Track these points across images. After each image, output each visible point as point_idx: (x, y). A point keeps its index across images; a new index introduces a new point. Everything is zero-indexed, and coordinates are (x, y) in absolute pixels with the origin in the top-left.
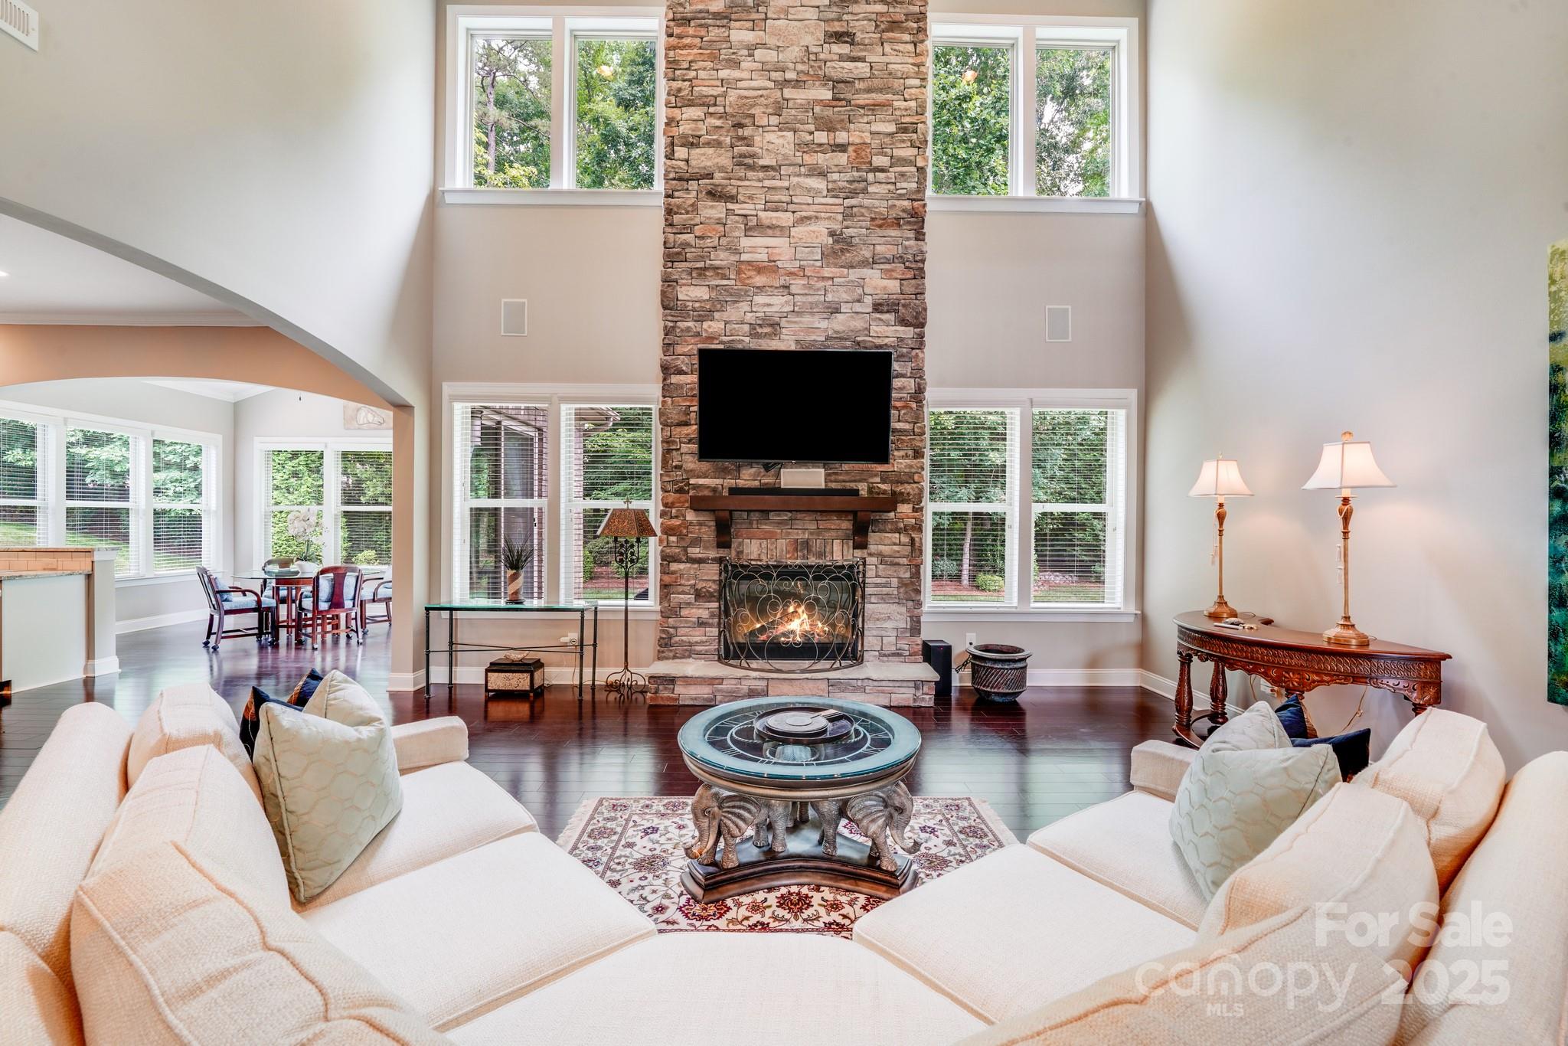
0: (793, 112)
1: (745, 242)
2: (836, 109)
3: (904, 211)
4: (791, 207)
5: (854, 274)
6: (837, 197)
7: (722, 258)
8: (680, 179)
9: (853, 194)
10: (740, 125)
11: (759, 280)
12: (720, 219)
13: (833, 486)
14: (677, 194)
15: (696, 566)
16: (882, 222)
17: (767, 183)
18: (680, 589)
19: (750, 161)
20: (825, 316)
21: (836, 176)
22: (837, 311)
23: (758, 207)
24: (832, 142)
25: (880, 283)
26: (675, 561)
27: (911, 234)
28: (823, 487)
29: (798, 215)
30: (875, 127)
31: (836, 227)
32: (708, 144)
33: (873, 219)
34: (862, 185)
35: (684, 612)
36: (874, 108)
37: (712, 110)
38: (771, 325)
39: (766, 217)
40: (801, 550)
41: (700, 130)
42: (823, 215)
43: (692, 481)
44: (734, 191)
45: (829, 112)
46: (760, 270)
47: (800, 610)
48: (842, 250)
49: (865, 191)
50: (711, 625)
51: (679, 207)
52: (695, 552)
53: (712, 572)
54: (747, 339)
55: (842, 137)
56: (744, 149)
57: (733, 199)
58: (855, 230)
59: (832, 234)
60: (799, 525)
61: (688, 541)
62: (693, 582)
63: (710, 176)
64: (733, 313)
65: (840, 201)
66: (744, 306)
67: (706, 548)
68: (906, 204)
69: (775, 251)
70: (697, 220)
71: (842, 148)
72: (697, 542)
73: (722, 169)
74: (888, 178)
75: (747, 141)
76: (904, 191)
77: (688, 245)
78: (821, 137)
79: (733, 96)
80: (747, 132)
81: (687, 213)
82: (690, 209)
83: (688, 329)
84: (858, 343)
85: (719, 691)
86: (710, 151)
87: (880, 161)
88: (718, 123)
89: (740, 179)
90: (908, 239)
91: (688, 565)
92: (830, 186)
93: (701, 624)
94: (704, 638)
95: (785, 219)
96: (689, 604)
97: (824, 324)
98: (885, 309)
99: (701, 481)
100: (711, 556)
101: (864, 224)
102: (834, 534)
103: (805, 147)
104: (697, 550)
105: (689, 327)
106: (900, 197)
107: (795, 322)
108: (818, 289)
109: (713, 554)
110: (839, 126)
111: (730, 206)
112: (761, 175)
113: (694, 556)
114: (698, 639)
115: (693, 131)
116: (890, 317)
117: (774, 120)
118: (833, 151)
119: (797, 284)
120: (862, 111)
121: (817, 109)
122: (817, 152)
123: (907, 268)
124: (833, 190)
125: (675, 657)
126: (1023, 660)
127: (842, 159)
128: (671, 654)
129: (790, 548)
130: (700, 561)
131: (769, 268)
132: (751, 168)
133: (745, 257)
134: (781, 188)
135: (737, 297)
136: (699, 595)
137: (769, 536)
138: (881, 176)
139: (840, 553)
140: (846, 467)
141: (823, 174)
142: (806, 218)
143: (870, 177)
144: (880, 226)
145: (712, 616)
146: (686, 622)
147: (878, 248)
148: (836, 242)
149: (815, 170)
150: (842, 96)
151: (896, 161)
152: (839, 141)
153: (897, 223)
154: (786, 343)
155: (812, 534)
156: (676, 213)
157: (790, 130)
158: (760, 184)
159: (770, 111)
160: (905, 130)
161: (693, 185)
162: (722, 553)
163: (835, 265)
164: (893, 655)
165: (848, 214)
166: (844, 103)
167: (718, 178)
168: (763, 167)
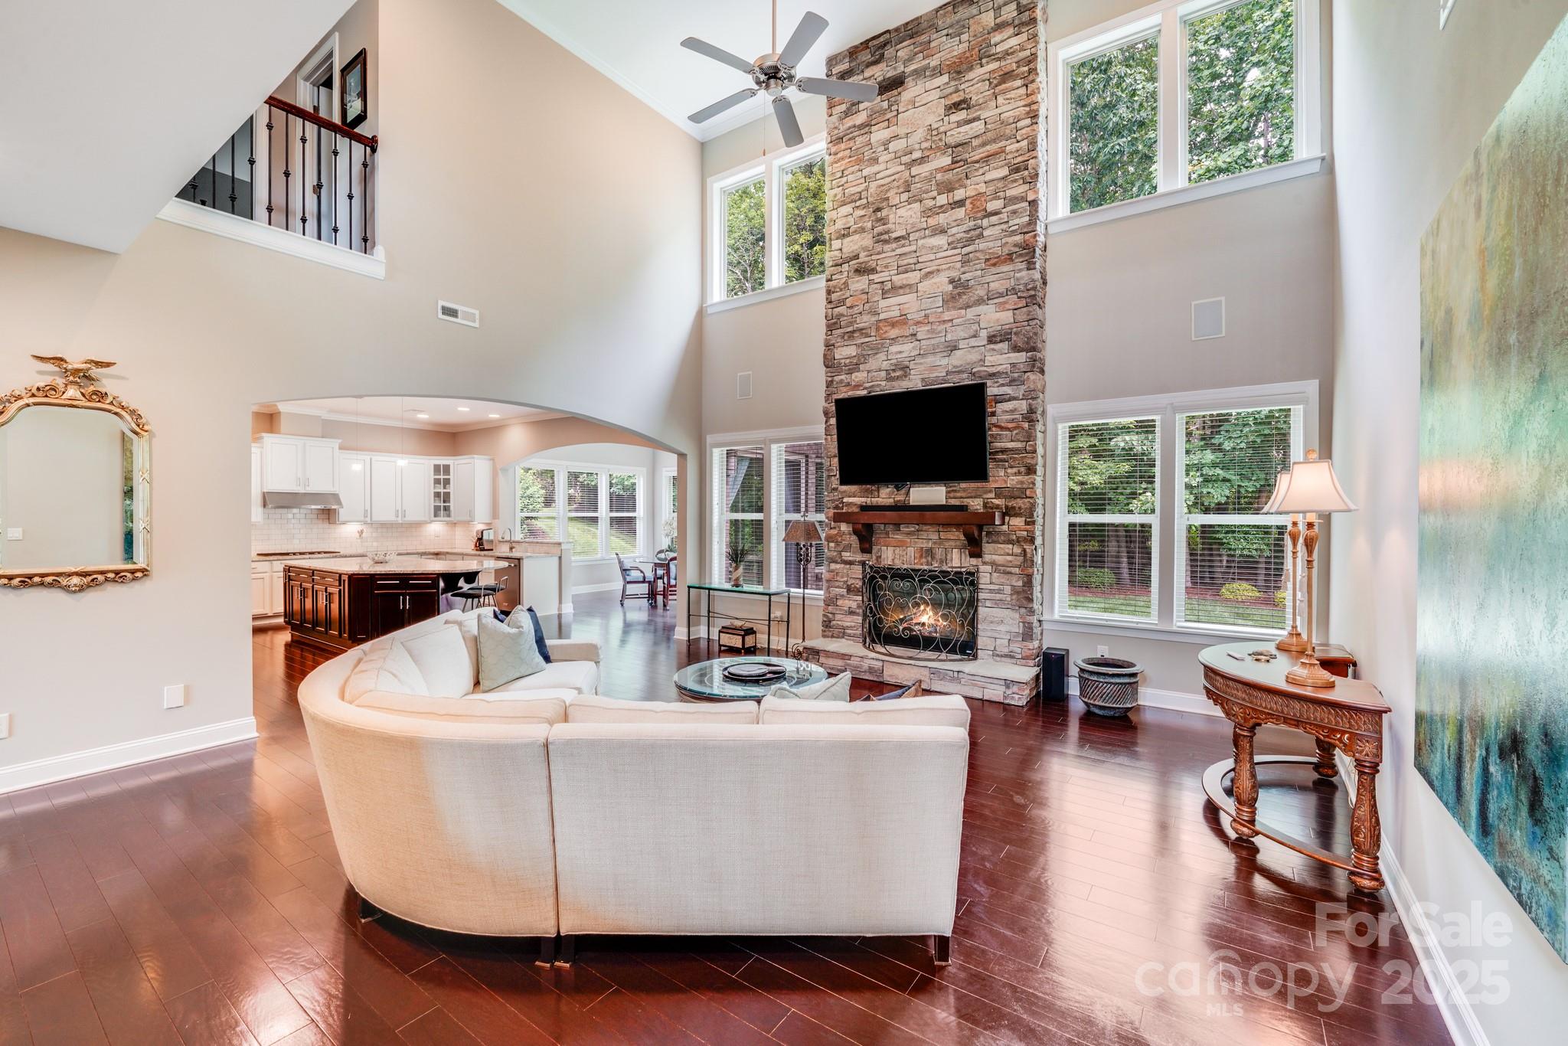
0: (919, 185)
1: (883, 304)
2: (955, 171)
3: (1015, 245)
4: (918, 266)
5: (971, 313)
6: (955, 248)
7: (865, 321)
8: (836, 265)
9: (970, 241)
10: (879, 210)
11: (894, 333)
12: (863, 290)
13: (953, 502)
14: (834, 277)
15: (848, 566)
16: (994, 261)
17: (899, 251)
18: (837, 584)
19: (886, 237)
20: (945, 354)
21: (954, 230)
22: (955, 348)
23: (892, 273)
24: (951, 201)
25: (995, 317)
26: (833, 562)
27: (1024, 266)
28: (944, 503)
29: (923, 272)
30: (988, 177)
31: (954, 274)
32: (855, 232)
33: (987, 260)
34: (978, 232)
35: (840, 602)
36: (986, 159)
37: (858, 204)
38: (902, 369)
39: (899, 280)
40: (926, 557)
41: (848, 222)
42: (944, 267)
43: (845, 500)
44: (874, 265)
45: (949, 175)
46: (893, 325)
47: (928, 609)
48: (959, 294)
49: (981, 236)
50: (858, 614)
51: (835, 287)
52: (846, 555)
53: (857, 571)
54: (883, 383)
55: (959, 194)
56: (880, 229)
57: (873, 271)
58: (971, 274)
59: (952, 281)
60: (924, 535)
61: (842, 546)
62: (845, 579)
63: (857, 257)
64: (873, 363)
65: (958, 251)
66: (882, 356)
67: (854, 553)
68: (1018, 238)
69: (906, 306)
70: (848, 295)
71: (960, 203)
72: (848, 548)
73: (865, 249)
74: (1001, 219)
75: (883, 221)
76: (1017, 227)
77: (843, 315)
78: (942, 200)
79: (873, 185)
80: (884, 213)
81: (841, 290)
82: (843, 287)
83: (841, 381)
84: (974, 374)
85: (848, 665)
86: (857, 237)
87: (992, 206)
88: (862, 213)
89: (879, 253)
90: (1020, 270)
91: (843, 566)
92: (951, 239)
93: (851, 613)
94: (853, 624)
95: (913, 277)
96: (843, 596)
97: (945, 361)
98: (998, 339)
99: (851, 500)
100: (858, 559)
101: (978, 267)
102: (953, 543)
103: (929, 212)
104: (848, 554)
105: (842, 380)
106: (1013, 233)
107: (921, 364)
108: (940, 332)
109: (859, 557)
110: (957, 185)
111: (871, 277)
112: (894, 245)
113: (846, 559)
114: (848, 624)
115: (844, 224)
116: (1004, 346)
117: (905, 196)
118: (953, 209)
119: (922, 331)
120: (977, 165)
121: (939, 176)
122: (938, 214)
123: (1019, 298)
124: (952, 243)
125: (832, 637)
127: (960, 213)
128: (830, 634)
129: (917, 555)
130: (851, 563)
131: (902, 321)
132: (886, 242)
133: (882, 316)
134: (910, 252)
135: (877, 350)
136: (850, 590)
137: (901, 544)
138: (994, 219)
139: (957, 560)
140: (963, 485)
141: (943, 231)
142: (929, 273)
143: (985, 222)
144: (994, 265)
145: (859, 607)
146: (840, 610)
147: (991, 285)
148: (955, 287)
149: (937, 229)
150: (959, 158)
151: (1010, 201)
152: (957, 198)
153: (1010, 258)
154: (914, 383)
155: (935, 543)
156: (833, 292)
157: (916, 201)
158: (894, 253)
159: (902, 190)
160: (1017, 170)
161: (845, 267)
162: (865, 557)
163: (954, 308)
164: (1006, 656)
165: (965, 262)
166: (962, 163)
167: (863, 257)
168: (896, 238)
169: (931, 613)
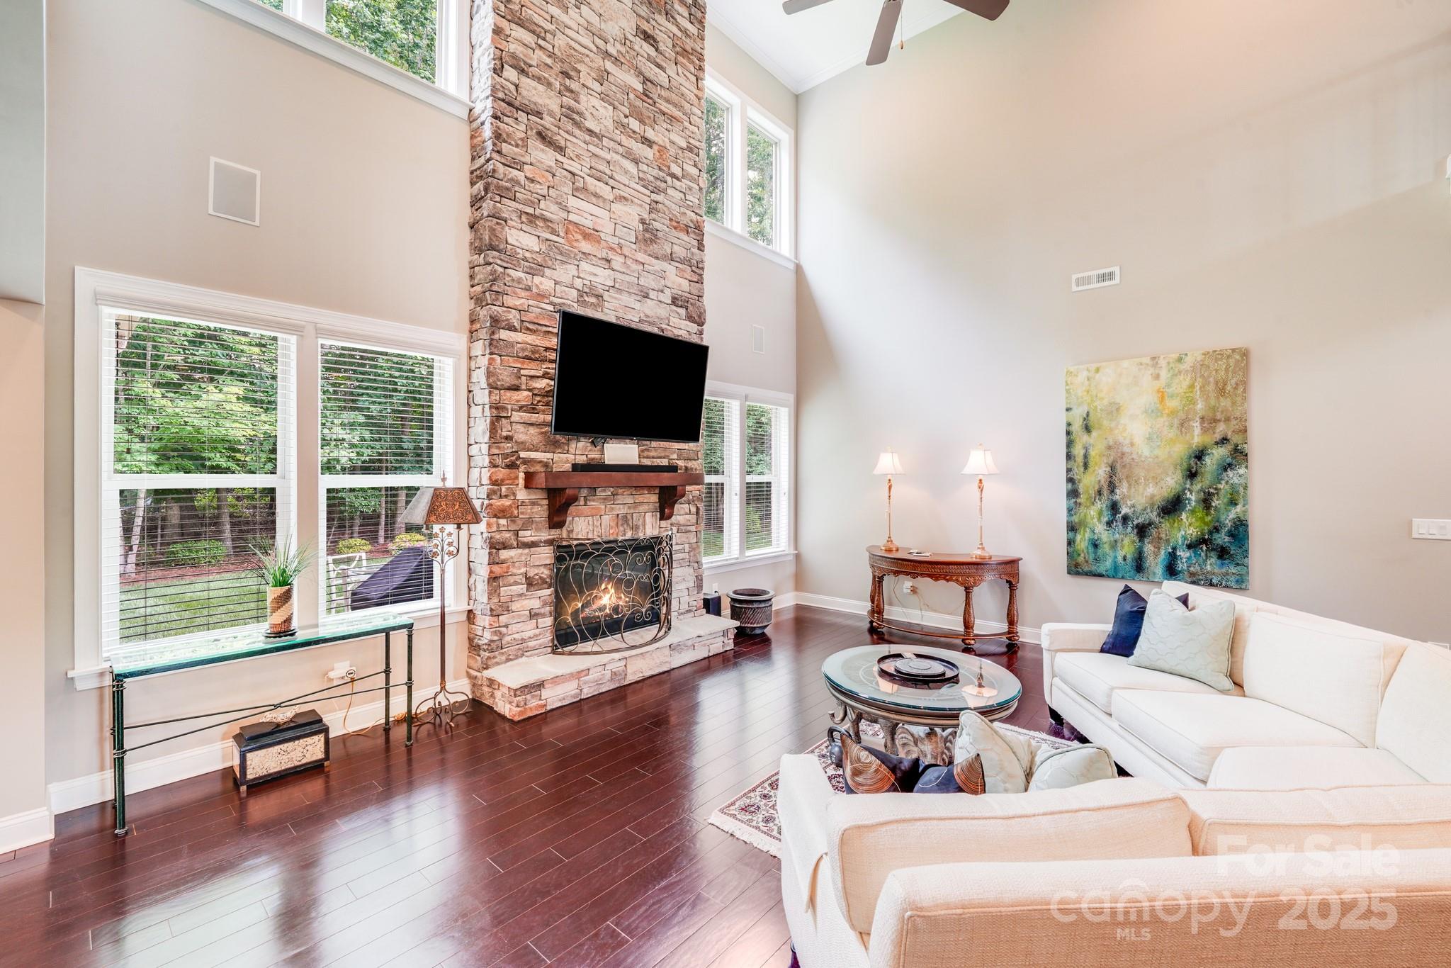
0: (612, 87)
1: (573, 202)
2: (645, 104)
3: (692, 221)
4: (611, 182)
5: (659, 265)
6: (646, 188)
7: (550, 209)
8: (510, 104)
9: (657, 190)
10: (568, 75)
11: (585, 246)
12: (550, 167)
13: (647, 462)
14: (506, 119)
15: (527, 551)
16: (677, 225)
17: (591, 148)
18: (511, 579)
19: (575, 116)
20: (639, 298)
21: (645, 168)
22: (646, 296)
23: (584, 169)
24: (642, 134)
25: (677, 281)
26: (504, 548)
27: (696, 243)
28: (637, 463)
29: (617, 192)
30: (672, 137)
31: (646, 216)
32: (538, 79)
33: (671, 219)
34: (663, 185)
35: (514, 606)
36: (671, 118)
37: (542, 43)
38: (597, 296)
39: (591, 183)
40: (622, 525)
41: (530, 58)
42: (636, 200)
43: (523, 455)
44: (563, 143)
45: (640, 104)
46: (586, 236)
47: (609, 587)
48: (650, 240)
49: (665, 192)
50: (543, 615)
51: (507, 135)
52: (526, 535)
53: (545, 556)
54: (575, 305)
55: (650, 134)
56: (571, 102)
57: (561, 150)
58: (661, 225)
59: (642, 221)
60: (620, 499)
61: (520, 523)
62: (523, 570)
63: (539, 114)
64: (565, 273)
65: (648, 192)
66: (572, 270)
67: (538, 529)
68: (692, 215)
69: (598, 220)
70: (527, 159)
71: (648, 142)
72: (528, 524)
73: (551, 114)
74: (682, 187)
75: (573, 95)
76: (691, 204)
77: (518, 183)
78: (634, 124)
79: (561, 40)
80: (574, 85)
81: (517, 146)
82: (520, 142)
83: (519, 281)
84: (663, 331)
85: (585, 683)
86: (540, 87)
87: (675, 169)
88: (548, 60)
89: (568, 133)
90: (693, 246)
91: (520, 551)
92: (641, 175)
93: (533, 615)
94: (537, 631)
95: (606, 191)
96: (521, 595)
97: (637, 306)
98: (680, 303)
99: (533, 455)
100: (543, 539)
101: (665, 221)
102: (645, 507)
103: (620, 127)
104: (528, 533)
105: (520, 278)
106: (688, 207)
107: (616, 298)
108: (634, 271)
109: (545, 535)
110: (647, 121)
111: (559, 157)
112: (586, 137)
113: (525, 540)
114: (531, 633)
115: (525, 58)
116: (682, 311)
117: (597, 86)
118: (643, 143)
119: (617, 261)
120: (663, 117)
121: (632, 96)
122: (631, 137)
123: (693, 271)
124: (643, 180)
125: (508, 660)
126: (770, 600)
127: (649, 153)
128: (504, 658)
129: (613, 524)
130: (533, 545)
131: (591, 235)
132: (578, 125)
133: (572, 217)
134: (603, 159)
135: (566, 257)
136: (530, 583)
137: (596, 514)
138: (677, 183)
139: (650, 527)
140: (654, 444)
141: (636, 162)
142: (624, 198)
143: (669, 180)
144: (676, 228)
145: (545, 604)
146: (520, 616)
147: (675, 246)
148: (646, 230)
149: (629, 153)
150: (651, 95)
151: (686, 175)
152: (647, 135)
153: (687, 229)
154: (608, 314)
155: (629, 508)
156: (505, 141)
157: (610, 103)
158: (585, 146)
159: (594, 75)
160: (691, 151)
161: (523, 117)
162: (554, 534)
163: (645, 252)
165: (654, 207)
166: (651, 101)
167: (548, 121)
168: (589, 130)
169: (613, 591)
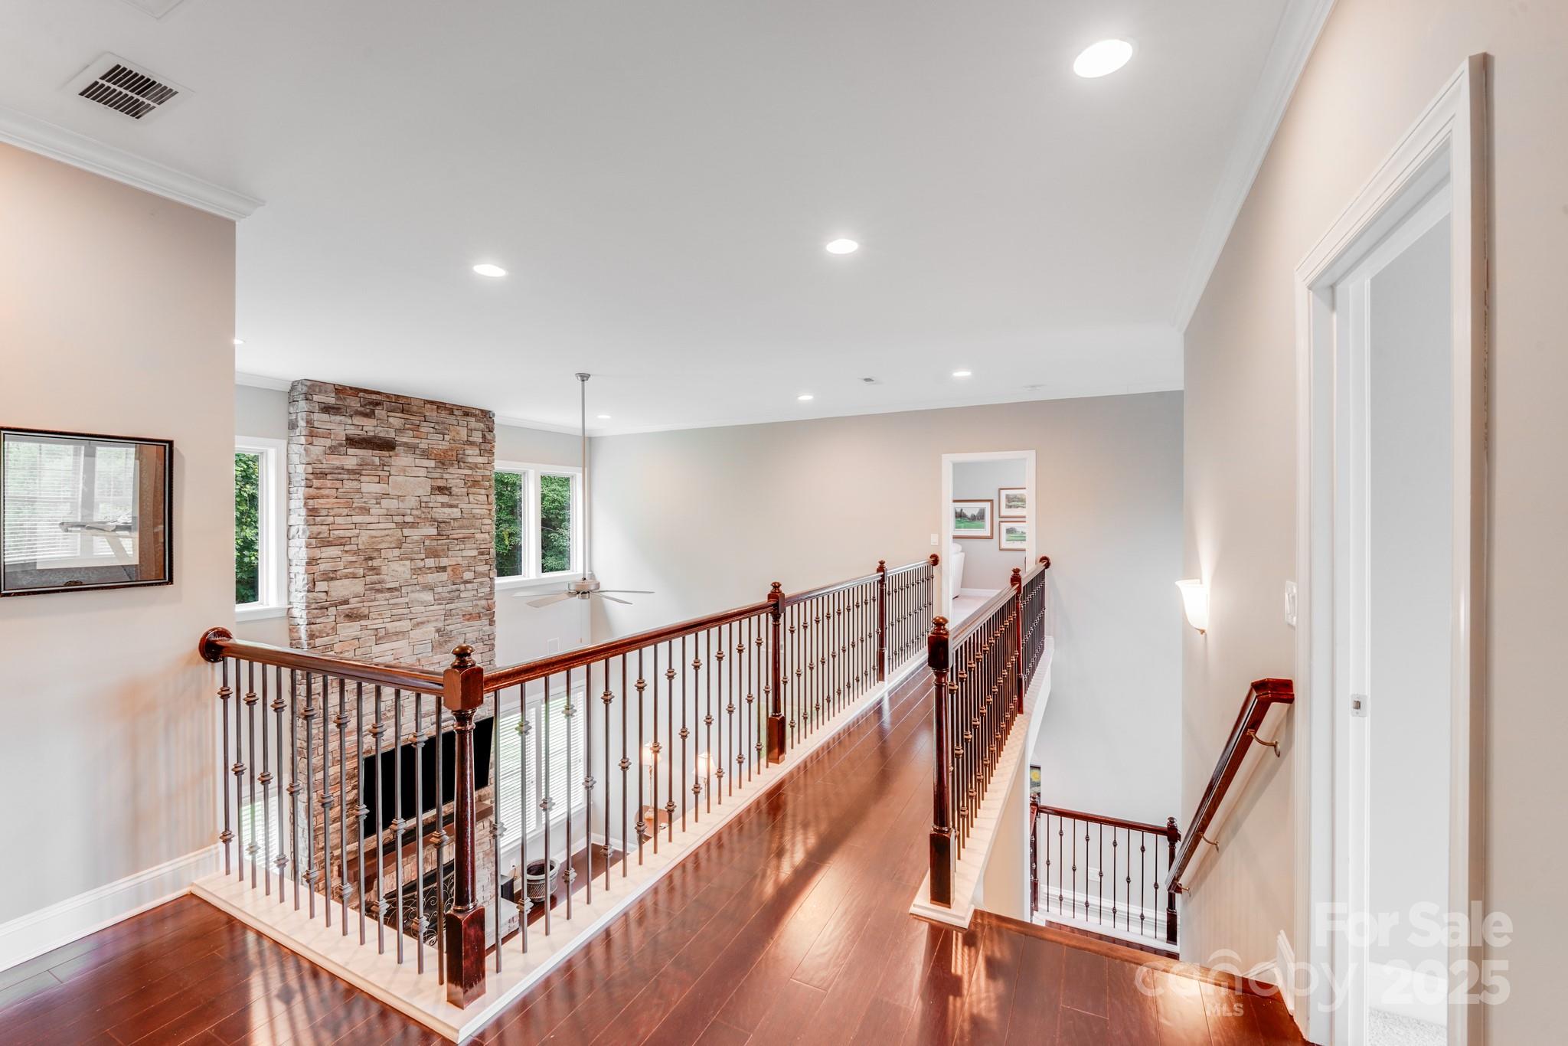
0: (411, 546)
1: (376, 649)
2: (439, 542)
3: (482, 608)
4: (410, 616)
6: (439, 604)
8: (322, 608)
9: (451, 600)
10: (371, 559)
12: (355, 635)
14: (318, 621)
16: (470, 617)
17: (392, 601)
19: (378, 586)
21: (440, 590)
23: (386, 620)
24: (437, 565)
27: (487, 622)
29: (413, 621)
30: (465, 553)
31: (440, 625)
32: (346, 577)
33: (464, 616)
34: (457, 593)
36: (463, 540)
37: (347, 548)
39: (392, 627)
41: (338, 566)
42: (432, 618)
44: (367, 612)
45: (435, 543)
48: (446, 642)
49: (459, 597)
51: (320, 632)
55: (444, 562)
56: (375, 578)
57: (366, 617)
58: (454, 627)
59: (438, 631)
63: (346, 602)
65: (443, 607)
68: (483, 602)
69: (398, 651)
70: (337, 640)
71: (444, 569)
73: (357, 596)
74: (473, 587)
75: (376, 570)
76: (483, 594)
78: (431, 562)
79: (365, 536)
80: (375, 563)
81: (328, 635)
82: (330, 631)
86: (346, 582)
87: (468, 576)
88: (354, 559)
89: (372, 601)
90: (486, 625)
92: (436, 596)
95: (405, 625)
101: (459, 620)
103: (417, 571)
106: (481, 598)
110: (441, 554)
111: (363, 622)
112: (388, 595)
115: (333, 567)
117: (397, 552)
118: (438, 572)
120: (456, 541)
121: (427, 542)
122: (428, 573)
123: (484, 644)
124: (439, 599)
127: (444, 576)
132: (378, 591)
134: (403, 603)
138: (469, 586)
141: (431, 590)
142: (420, 622)
143: (462, 587)
144: (468, 620)
147: (468, 635)
148: (441, 636)
149: (426, 587)
150: (443, 532)
151: (477, 574)
152: (441, 565)
153: (479, 616)
157: (407, 559)
158: (386, 602)
159: (394, 546)
160: (482, 554)
161: (333, 611)
163: (441, 652)
165: (448, 615)
166: (445, 537)
167: (354, 603)
168: (389, 589)
